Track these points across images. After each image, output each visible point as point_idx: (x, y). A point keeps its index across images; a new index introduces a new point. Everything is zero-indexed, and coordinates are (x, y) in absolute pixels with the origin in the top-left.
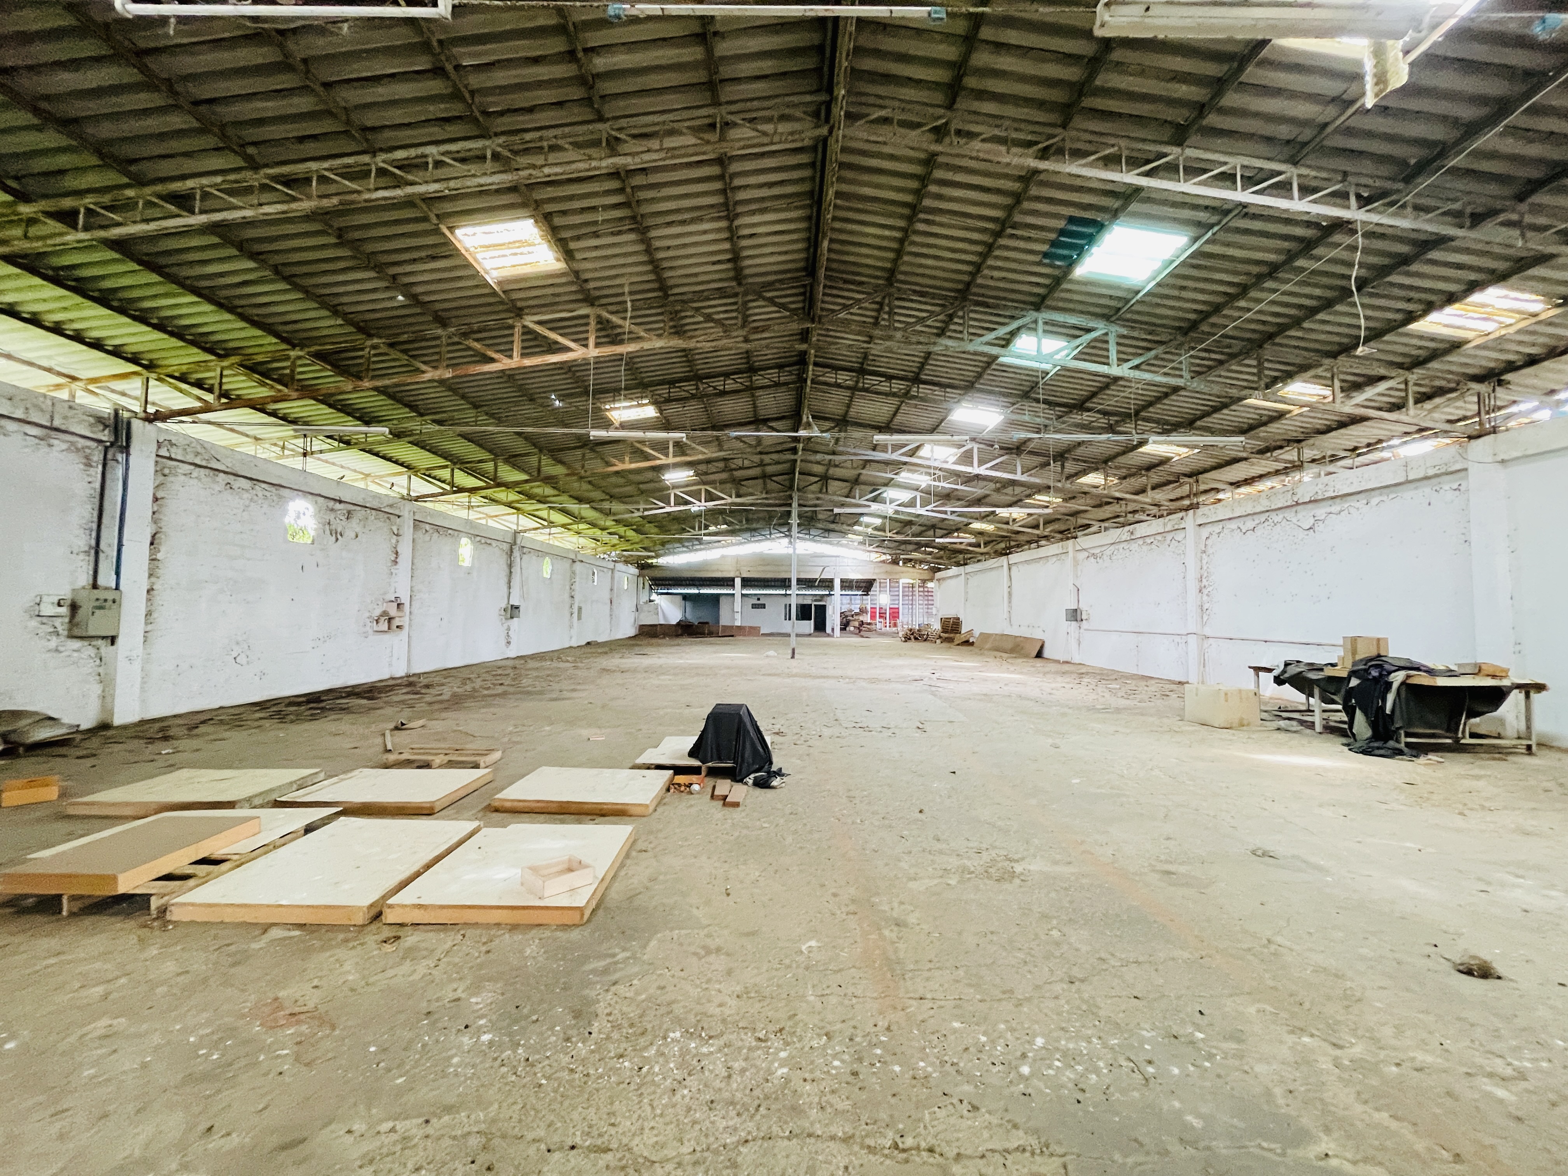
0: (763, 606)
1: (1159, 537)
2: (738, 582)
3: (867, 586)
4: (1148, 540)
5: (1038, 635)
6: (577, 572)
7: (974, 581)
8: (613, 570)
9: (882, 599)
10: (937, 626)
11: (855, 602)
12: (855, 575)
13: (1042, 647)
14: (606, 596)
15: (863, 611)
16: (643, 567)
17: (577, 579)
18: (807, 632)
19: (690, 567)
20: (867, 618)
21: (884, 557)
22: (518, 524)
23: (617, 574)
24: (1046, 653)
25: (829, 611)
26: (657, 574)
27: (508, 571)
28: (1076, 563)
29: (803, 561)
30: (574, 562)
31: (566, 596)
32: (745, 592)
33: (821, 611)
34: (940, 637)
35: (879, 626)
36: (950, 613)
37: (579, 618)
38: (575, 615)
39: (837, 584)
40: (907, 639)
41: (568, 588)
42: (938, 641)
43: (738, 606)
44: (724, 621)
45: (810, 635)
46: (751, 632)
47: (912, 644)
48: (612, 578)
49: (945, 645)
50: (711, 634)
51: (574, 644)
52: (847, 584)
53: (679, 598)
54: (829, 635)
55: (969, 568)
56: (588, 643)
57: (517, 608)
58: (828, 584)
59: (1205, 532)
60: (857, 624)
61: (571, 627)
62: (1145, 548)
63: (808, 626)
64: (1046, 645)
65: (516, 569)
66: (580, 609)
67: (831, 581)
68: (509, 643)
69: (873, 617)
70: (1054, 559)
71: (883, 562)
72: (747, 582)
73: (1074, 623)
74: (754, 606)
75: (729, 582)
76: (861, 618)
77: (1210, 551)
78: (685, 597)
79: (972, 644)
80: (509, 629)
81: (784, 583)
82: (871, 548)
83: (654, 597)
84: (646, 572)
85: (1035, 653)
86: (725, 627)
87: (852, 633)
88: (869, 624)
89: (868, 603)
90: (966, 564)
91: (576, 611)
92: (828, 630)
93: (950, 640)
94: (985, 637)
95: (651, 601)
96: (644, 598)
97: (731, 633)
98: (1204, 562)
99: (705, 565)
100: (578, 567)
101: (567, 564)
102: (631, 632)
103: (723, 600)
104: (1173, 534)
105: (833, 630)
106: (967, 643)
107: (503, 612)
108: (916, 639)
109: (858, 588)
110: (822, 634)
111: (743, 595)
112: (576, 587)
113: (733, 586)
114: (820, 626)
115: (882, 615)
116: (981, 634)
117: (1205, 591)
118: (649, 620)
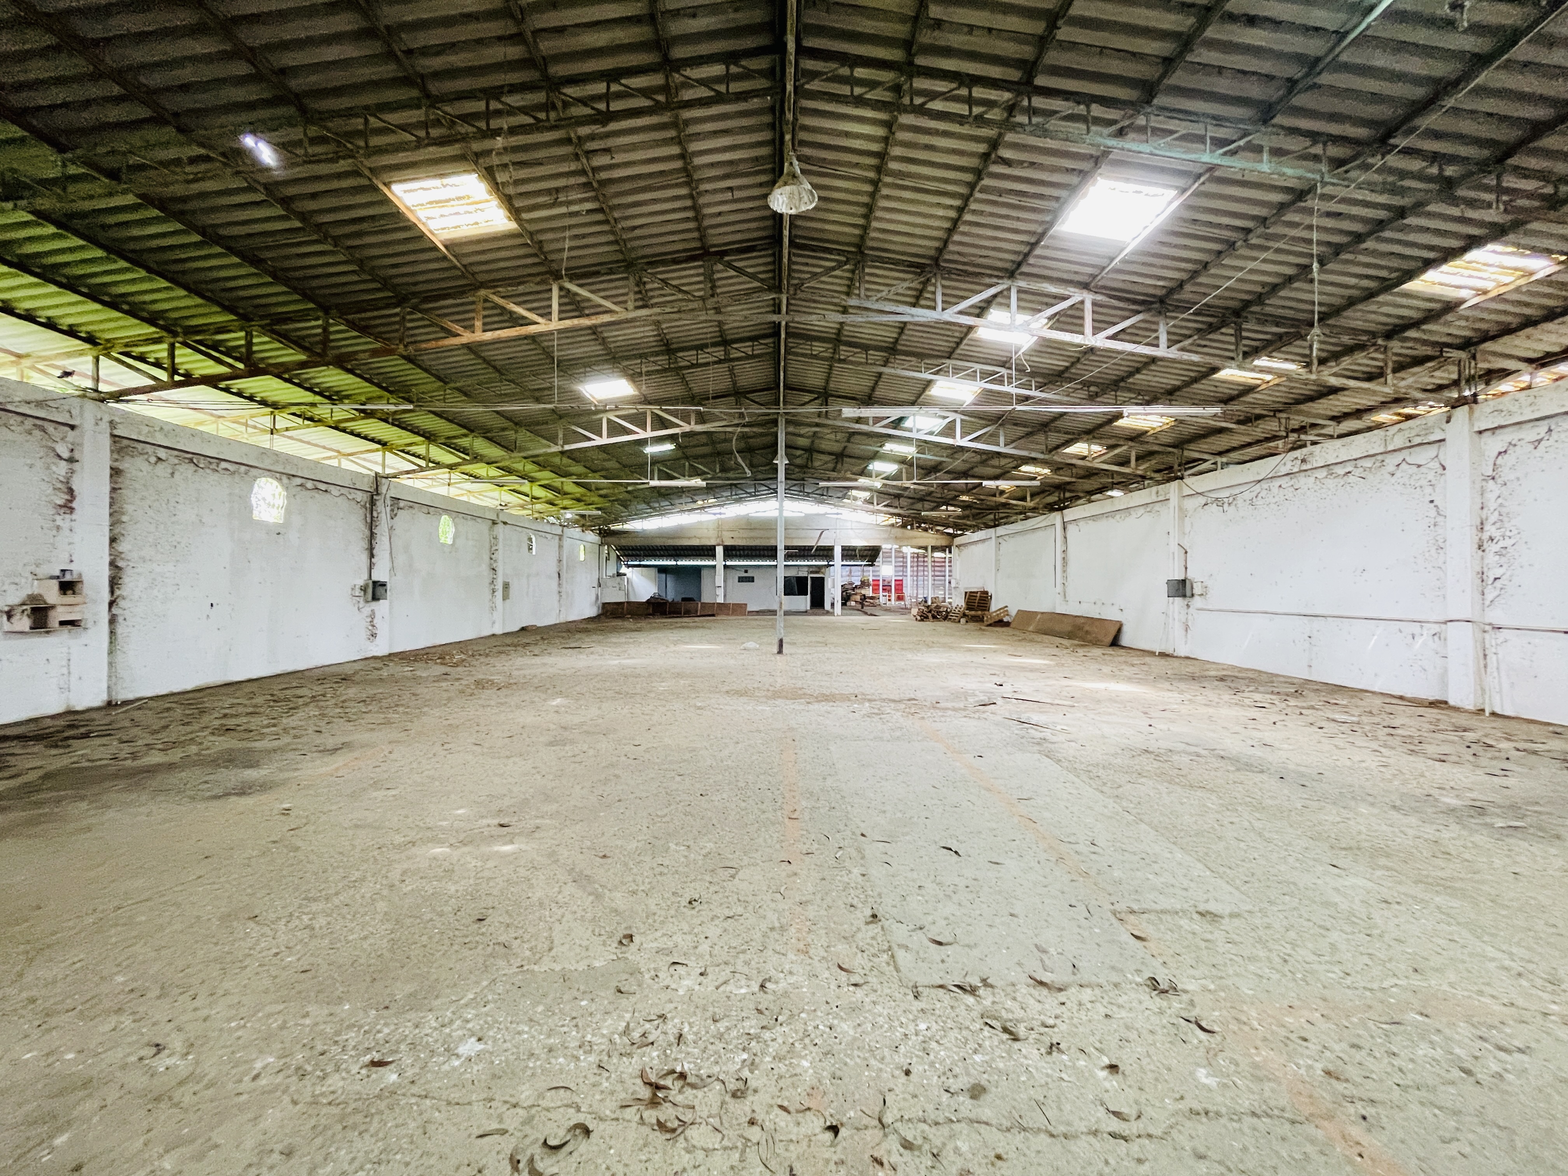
0: (751, 580)
1: (1368, 463)
2: (719, 551)
3: (871, 554)
4: (1340, 470)
5: (1111, 614)
6: (501, 537)
7: (1008, 546)
8: (561, 537)
9: (886, 570)
10: (958, 602)
11: (857, 573)
12: (859, 542)
13: (1119, 631)
14: (553, 568)
15: (864, 584)
16: (606, 534)
17: (500, 546)
18: (803, 609)
19: (662, 534)
20: (869, 592)
21: (893, 520)
22: (384, 466)
23: (567, 542)
24: (1125, 641)
25: (828, 585)
26: (624, 542)
27: (367, 533)
28: (1183, 513)
29: (790, 525)
30: (494, 523)
31: (484, 568)
32: (729, 563)
33: (819, 585)
34: (964, 615)
35: (882, 600)
36: (975, 586)
37: (505, 597)
38: (499, 594)
39: (838, 552)
40: (923, 617)
41: (486, 557)
42: (963, 620)
43: (719, 579)
44: (706, 598)
45: (805, 613)
46: (739, 609)
47: (929, 625)
48: (560, 547)
49: (972, 626)
50: (688, 613)
51: (498, 630)
52: (849, 553)
53: (654, 571)
54: (828, 613)
55: (1001, 530)
56: (523, 629)
57: (383, 585)
58: (826, 552)
59: (1494, 444)
60: (858, 598)
61: (493, 608)
62: (1330, 483)
63: (804, 602)
64: (1125, 629)
65: (382, 530)
66: (506, 586)
67: (830, 549)
68: (374, 635)
69: (876, 590)
70: (1141, 511)
71: (892, 525)
72: (731, 552)
73: (1178, 600)
74: (741, 580)
75: (708, 551)
76: (863, 592)
77: (1506, 474)
78: (662, 570)
79: (1007, 624)
80: (372, 616)
81: (770, 552)
82: (879, 507)
83: (624, 570)
84: (609, 539)
85: (1110, 639)
86: (704, 605)
87: (853, 609)
88: (872, 598)
89: (870, 574)
90: (995, 526)
91: (499, 587)
92: (827, 606)
93: (978, 620)
94: (1026, 616)
95: (619, 575)
96: (612, 571)
97: (713, 611)
98: (1491, 497)
99: (678, 532)
100: (500, 528)
101: (485, 527)
102: (591, 611)
103: (704, 573)
104: (1405, 454)
105: (833, 605)
106: (1000, 623)
107: (358, 592)
108: (934, 617)
109: (862, 557)
110: (820, 611)
111: (725, 567)
112: (499, 556)
113: (713, 556)
114: (818, 602)
115: (887, 588)
116: (1019, 612)
117: (1492, 548)
118: (615, 596)
